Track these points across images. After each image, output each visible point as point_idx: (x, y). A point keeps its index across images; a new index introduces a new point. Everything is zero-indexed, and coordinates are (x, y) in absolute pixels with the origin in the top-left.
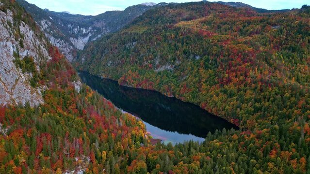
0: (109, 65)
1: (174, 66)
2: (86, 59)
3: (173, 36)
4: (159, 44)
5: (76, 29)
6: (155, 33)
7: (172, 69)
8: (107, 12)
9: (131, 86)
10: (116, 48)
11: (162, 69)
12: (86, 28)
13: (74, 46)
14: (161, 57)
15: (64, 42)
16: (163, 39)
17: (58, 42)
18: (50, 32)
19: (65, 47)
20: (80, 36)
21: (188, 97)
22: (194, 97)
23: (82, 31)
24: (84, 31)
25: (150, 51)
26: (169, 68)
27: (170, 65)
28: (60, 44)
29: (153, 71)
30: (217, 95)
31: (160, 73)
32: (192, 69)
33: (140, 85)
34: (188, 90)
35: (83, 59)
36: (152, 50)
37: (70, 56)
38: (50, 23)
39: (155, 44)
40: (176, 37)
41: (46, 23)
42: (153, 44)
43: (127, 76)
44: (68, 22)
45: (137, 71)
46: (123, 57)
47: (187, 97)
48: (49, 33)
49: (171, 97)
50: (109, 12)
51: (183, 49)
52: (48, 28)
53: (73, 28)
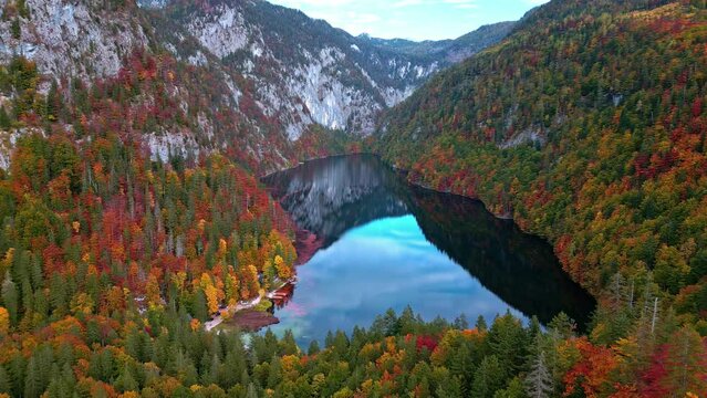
0: (414, 137)
1: (548, 131)
2: (389, 128)
3: (573, 47)
4: (527, 75)
5: (403, 70)
6: (529, 46)
7: (542, 141)
8: (483, 28)
9: (429, 187)
10: (437, 96)
11: (518, 141)
12: (426, 67)
13: (383, 104)
14: (522, 107)
15: (363, 95)
16: (542, 60)
17: (349, 95)
18: (335, 72)
19: (363, 104)
20: (411, 84)
21: (538, 220)
22: (551, 221)
23: (417, 73)
24: (420, 71)
25: (499, 94)
26: (534, 137)
27: (539, 130)
28: (352, 98)
29: (493, 148)
30: (608, 214)
31: (505, 153)
32: (583, 136)
33: (449, 184)
34: (546, 199)
35: (384, 129)
36: (504, 90)
37: (370, 124)
38: (342, 56)
39: (518, 73)
40: (580, 50)
41: (333, 54)
42: (511, 73)
43: (427, 159)
44: (391, 55)
45: (453, 146)
46: (442, 115)
47: (534, 219)
48: (333, 74)
49: (504, 217)
50: (488, 26)
51: (586, 80)
52: (333, 65)
53: (398, 67)
